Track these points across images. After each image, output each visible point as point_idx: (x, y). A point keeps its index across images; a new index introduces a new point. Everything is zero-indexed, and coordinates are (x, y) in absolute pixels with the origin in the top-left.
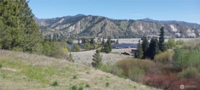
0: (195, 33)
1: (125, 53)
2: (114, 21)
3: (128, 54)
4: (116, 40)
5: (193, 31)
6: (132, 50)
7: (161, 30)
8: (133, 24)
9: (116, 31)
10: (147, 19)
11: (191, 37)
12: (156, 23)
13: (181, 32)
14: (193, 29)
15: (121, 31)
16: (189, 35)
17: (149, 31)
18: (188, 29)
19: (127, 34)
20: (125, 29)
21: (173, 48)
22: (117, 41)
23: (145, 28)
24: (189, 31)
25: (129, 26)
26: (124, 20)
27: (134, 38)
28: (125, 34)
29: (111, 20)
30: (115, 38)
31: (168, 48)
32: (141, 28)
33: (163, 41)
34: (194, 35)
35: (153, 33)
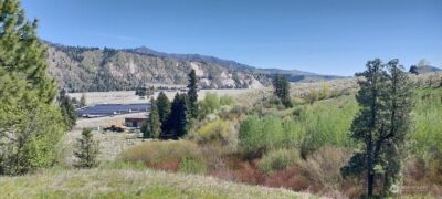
0: (233, 78)
1: (113, 129)
2: (66, 50)
3: (120, 130)
4: (78, 96)
5: (231, 75)
6: (127, 120)
7: (190, 75)
8: (113, 59)
9: (72, 73)
10: (144, 48)
11: (227, 87)
12: (162, 58)
13: (210, 78)
14: (230, 72)
15: (86, 74)
16: (224, 83)
17: (149, 75)
18: (221, 72)
19: (101, 82)
20: (95, 69)
21: (215, 111)
22: (83, 98)
23: (141, 68)
24: (223, 75)
25: (103, 64)
26: (92, 49)
27: (118, 90)
28: (96, 81)
29: (58, 48)
30: (73, 92)
31: (207, 112)
32: (133, 68)
33: (195, 99)
34: (231, 82)
35: (157, 78)
